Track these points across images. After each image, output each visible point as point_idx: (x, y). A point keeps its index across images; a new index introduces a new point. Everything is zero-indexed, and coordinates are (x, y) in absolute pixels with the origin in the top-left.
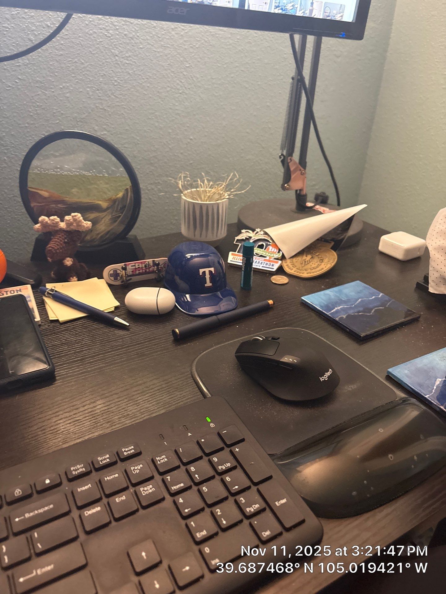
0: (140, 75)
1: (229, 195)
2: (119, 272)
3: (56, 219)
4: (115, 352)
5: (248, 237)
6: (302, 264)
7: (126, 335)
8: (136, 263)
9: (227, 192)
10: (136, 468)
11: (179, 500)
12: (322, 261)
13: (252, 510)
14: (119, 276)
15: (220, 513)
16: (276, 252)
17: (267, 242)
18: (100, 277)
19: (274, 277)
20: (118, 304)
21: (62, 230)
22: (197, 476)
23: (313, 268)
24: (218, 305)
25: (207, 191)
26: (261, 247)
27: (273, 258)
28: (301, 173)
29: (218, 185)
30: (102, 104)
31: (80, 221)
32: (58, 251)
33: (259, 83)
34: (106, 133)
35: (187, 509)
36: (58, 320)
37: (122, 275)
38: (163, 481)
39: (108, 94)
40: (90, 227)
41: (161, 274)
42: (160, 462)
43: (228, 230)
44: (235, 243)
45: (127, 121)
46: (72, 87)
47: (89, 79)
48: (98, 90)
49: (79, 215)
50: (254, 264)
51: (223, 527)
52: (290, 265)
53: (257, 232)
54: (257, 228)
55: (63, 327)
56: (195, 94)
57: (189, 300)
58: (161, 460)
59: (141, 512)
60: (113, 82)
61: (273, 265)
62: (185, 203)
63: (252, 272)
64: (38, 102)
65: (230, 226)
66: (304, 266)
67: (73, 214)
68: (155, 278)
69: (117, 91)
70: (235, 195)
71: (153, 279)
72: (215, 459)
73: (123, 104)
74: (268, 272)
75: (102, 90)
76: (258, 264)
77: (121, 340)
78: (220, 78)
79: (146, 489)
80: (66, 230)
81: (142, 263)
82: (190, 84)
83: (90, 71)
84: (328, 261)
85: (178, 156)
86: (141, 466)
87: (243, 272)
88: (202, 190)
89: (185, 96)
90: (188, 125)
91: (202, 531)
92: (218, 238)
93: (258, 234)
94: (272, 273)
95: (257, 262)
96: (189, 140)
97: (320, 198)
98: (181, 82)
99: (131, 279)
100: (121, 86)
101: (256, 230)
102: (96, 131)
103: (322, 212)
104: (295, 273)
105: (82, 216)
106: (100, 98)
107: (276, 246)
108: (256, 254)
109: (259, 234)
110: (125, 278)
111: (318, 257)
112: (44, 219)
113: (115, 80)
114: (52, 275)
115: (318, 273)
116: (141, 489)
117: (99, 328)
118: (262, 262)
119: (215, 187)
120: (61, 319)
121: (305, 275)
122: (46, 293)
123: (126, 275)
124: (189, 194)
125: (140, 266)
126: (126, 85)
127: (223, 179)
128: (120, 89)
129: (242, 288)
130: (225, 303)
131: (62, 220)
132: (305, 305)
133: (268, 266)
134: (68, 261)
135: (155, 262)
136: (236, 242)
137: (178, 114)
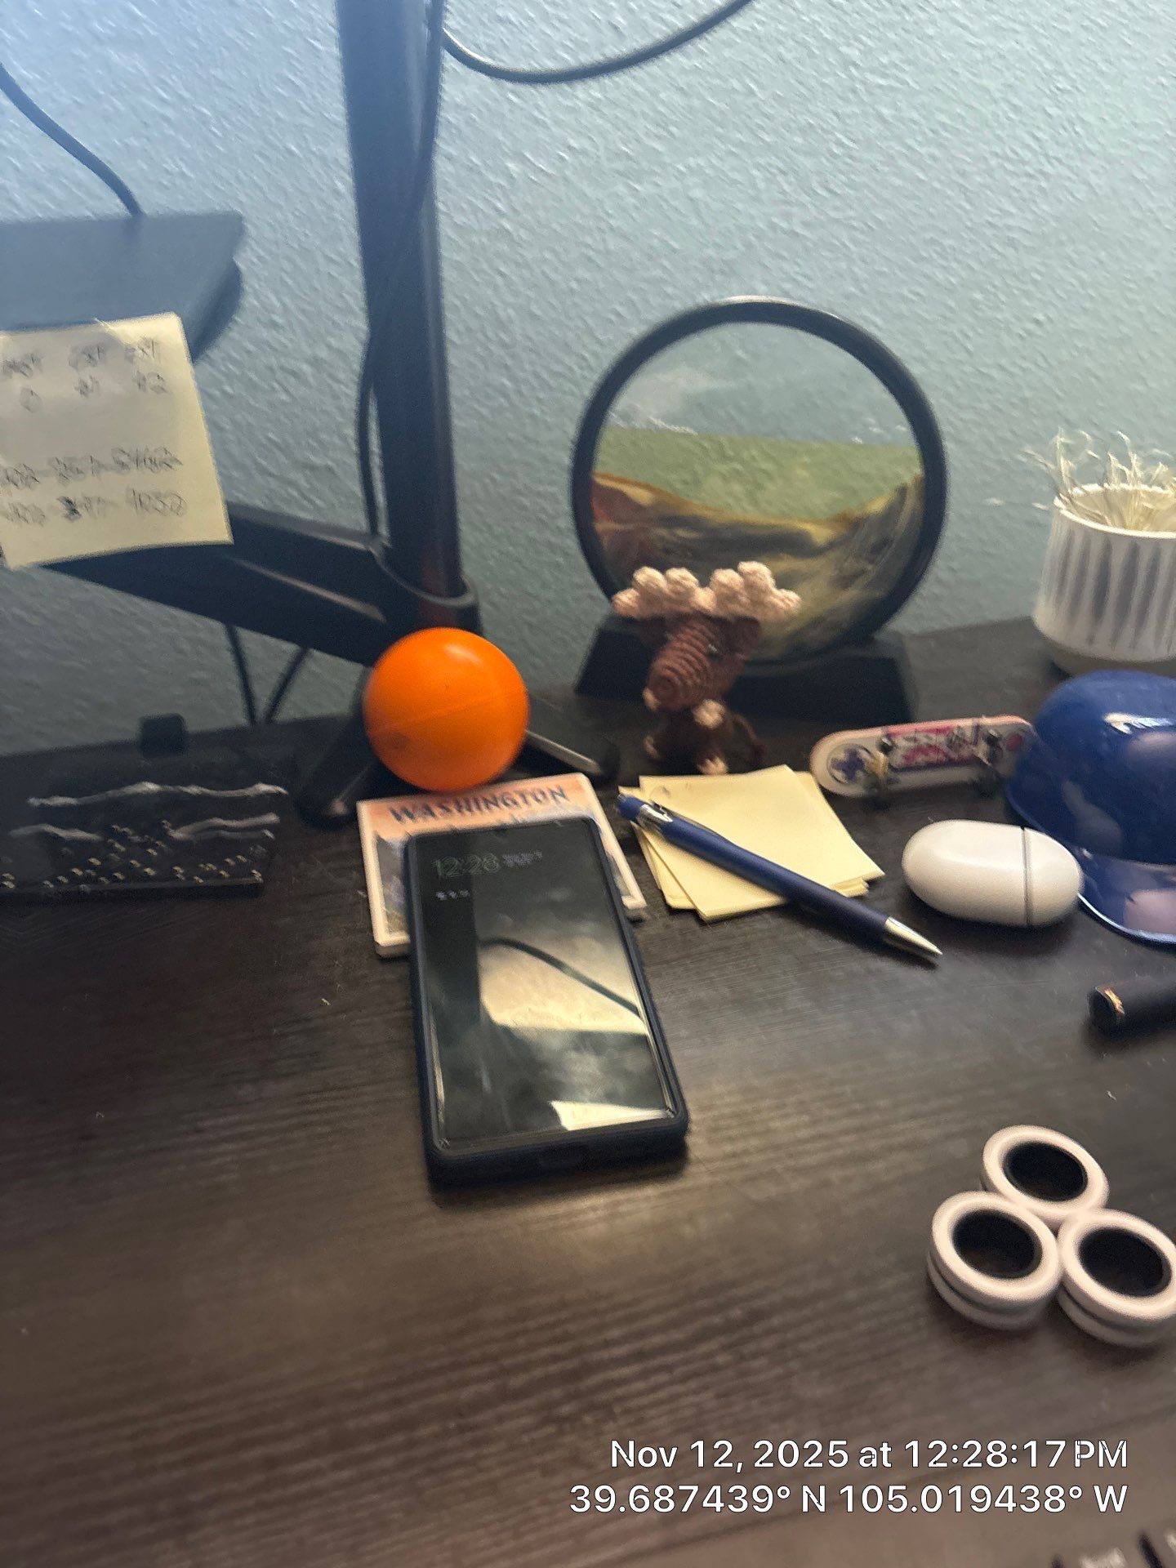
0: (914, 121)
2: (864, 755)
3: (686, 579)
8: (922, 729)
14: (864, 770)
18: (801, 764)
21: (702, 616)
30: (787, 216)
31: (766, 591)
32: (690, 682)
36: (694, 913)
37: (875, 769)
40: (795, 612)
45: (854, 269)
46: (713, 168)
47: (764, 140)
48: (784, 174)
49: (764, 569)
55: (713, 938)
56: (1073, 177)
62: (1070, 534)
64: (612, 217)
67: (746, 566)
69: (841, 176)
73: (852, 213)
75: (795, 172)
80: (715, 614)
81: (938, 731)
83: (767, 116)
85: (991, 378)
89: (1043, 184)
90: (1037, 277)
96: (1031, 327)
98: (1036, 139)
100: (851, 157)
106: (786, 198)
110: (882, 776)
112: (652, 579)
113: (840, 144)
114: (649, 746)
120: (707, 910)
123: (888, 769)
124: (1081, 502)
125: (933, 741)
126: (866, 156)
128: (848, 169)
134: (708, 711)
135: (984, 729)
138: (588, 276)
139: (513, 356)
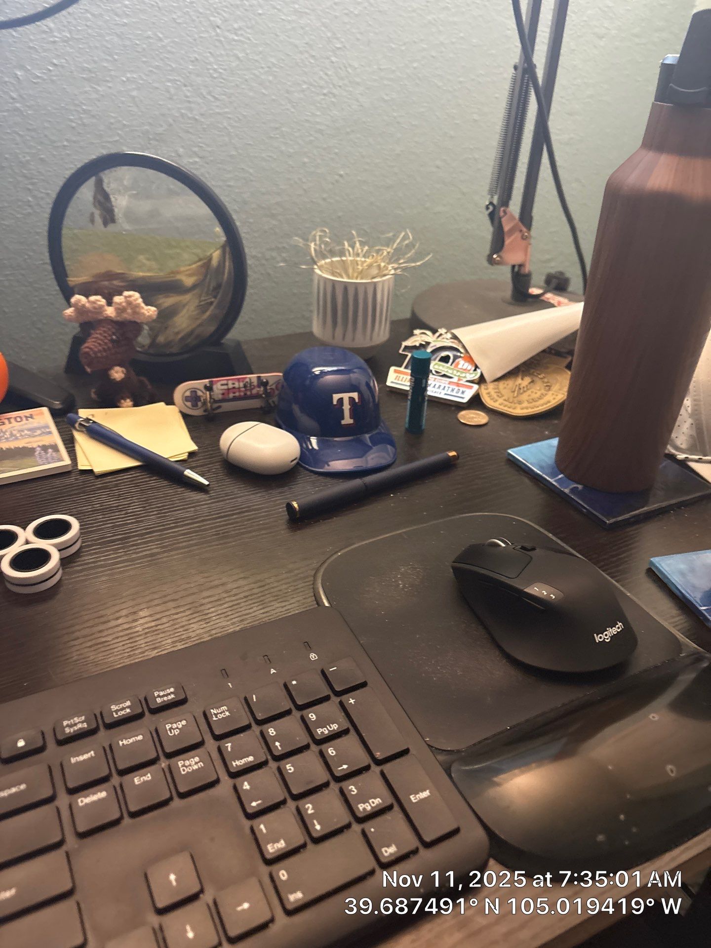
0: (256, 61)
1: (395, 269)
2: (199, 393)
3: (99, 301)
4: (180, 529)
5: (424, 343)
6: (514, 392)
7: (203, 501)
8: (229, 380)
9: (392, 263)
10: (175, 726)
11: (243, 784)
12: (549, 387)
13: (369, 808)
14: (200, 401)
15: (313, 811)
16: (469, 370)
17: (455, 353)
18: (170, 402)
19: (463, 413)
20: (194, 447)
21: (108, 320)
22: (277, 744)
23: (533, 400)
24: (364, 458)
25: (359, 263)
26: (445, 359)
27: (465, 380)
28: (523, 235)
29: (378, 251)
30: (191, 110)
31: (138, 306)
32: (99, 355)
33: (461, 79)
34: (197, 160)
35: (256, 801)
36: (91, 471)
37: (205, 400)
38: (220, 750)
39: (202, 94)
40: (155, 317)
41: (270, 401)
42: (216, 717)
43: (391, 331)
44: (401, 352)
45: (233, 141)
46: (142, 79)
47: (170, 66)
48: (185, 86)
49: (137, 295)
50: (429, 388)
51: (315, 835)
52: (493, 393)
53: (441, 335)
54: (441, 328)
55: (99, 483)
56: (349, 97)
57: (315, 446)
58: (218, 713)
59: (177, 803)
60: (211, 71)
61: (463, 392)
62: (319, 281)
63: (426, 403)
64: (85, 104)
65: (394, 323)
66: (517, 396)
67: (126, 293)
68: (261, 408)
69: (219, 89)
70: (405, 269)
71: (257, 409)
72: (312, 716)
73: (227, 110)
74: (453, 404)
75: (192, 86)
76: (436, 388)
77: (192, 509)
78: (394, 68)
79: (187, 763)
80: (115, 319)
81: (239, 380)
82: (342, 79)
83: (173, 53)
84: (560, 390)
85: (318, 204)
86: (184, 722)
87: (409, 402)
88: (351, 261)
89: (333, 100)
90: (337, 151)
91: (278, 841)
92: (373, 344)
93: (441, 338)
94: (462, 406)
95: (437, 386)
96: (337, 177)
97: (554, 282)
98: (326, 74)
99: (219, 407)
100: (224, 79)
101: (439, 330)
102: (179, 156)
103: (556, 304)
104: (502, 407)
105: (142, 297)
106: (188, 99)
107: (470, 359)
108: (437, 372)
109: (443, 338)
110: (209, 404)
111: (543, 382)
112: (79, 301)
113: (215, 70)
114: (93, 396)
115: (540, 408)
116: (180, 764)
117: (158, 487)
118: (445, 387)
119: (373, 256)
120: (98, 469)
121: (519, 411)
122: (77, 425)
123: (212, 400)
124: (326, 266)
125: (237, 385)
126: (231, 79)
127: (388, 242)
128: (222, 85)
129: (407, 430)
130: (376, 454)
131: (110, 303)
132: (513, 463)
133: (454, 394)
134: (117, 372)
135: (262, 378)
136: (404, 351)
137: (320, 131)
139: (33, 184)
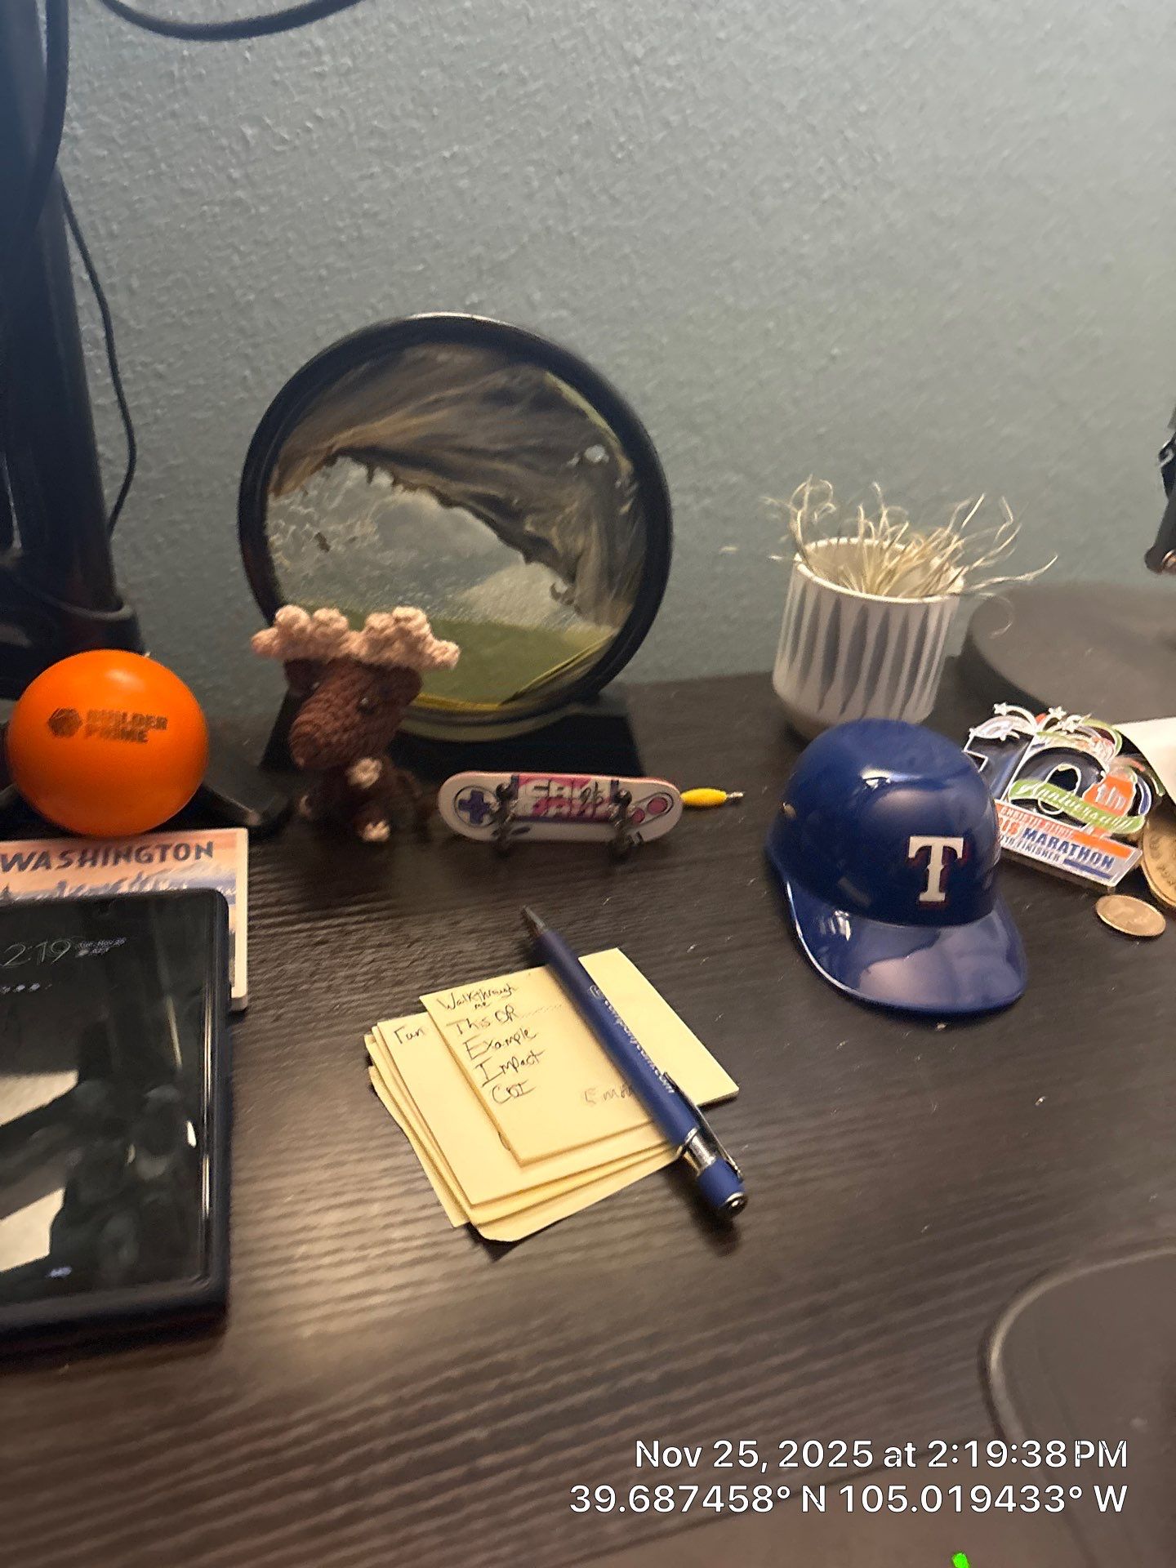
3: (336, 620)
19: (1109, 905)
21: (353, 663)
31: (423, 641)
32: (334, 738)
40: (453, 664)
49: (421, 617)
54: (1055, 707)
62: (804, 591)
67: (400, 611)
74: (1084, 885)
80: (369, 662)
94: (1102, 892)
112: (295, 617)
124: (820, 557)
126: (649, 163)
134: (364, 770)
137: (805, 272)
138: (341, 264)
139: (255, 346)
